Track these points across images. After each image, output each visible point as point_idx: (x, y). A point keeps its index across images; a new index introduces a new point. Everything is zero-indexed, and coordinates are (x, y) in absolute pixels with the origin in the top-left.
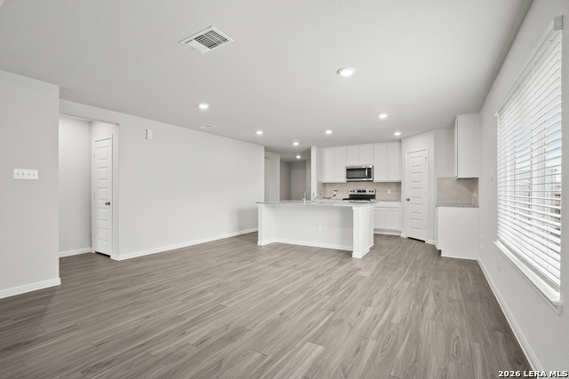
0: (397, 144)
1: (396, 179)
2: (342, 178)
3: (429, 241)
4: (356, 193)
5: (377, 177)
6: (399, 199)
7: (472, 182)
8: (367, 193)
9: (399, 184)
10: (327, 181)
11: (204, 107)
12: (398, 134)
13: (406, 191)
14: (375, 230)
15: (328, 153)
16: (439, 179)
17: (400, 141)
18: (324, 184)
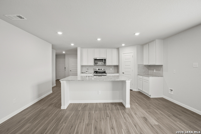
1: (116, 64)
2: (92, 63)
4: (97, 70)
9: (118, 66)
12: (123, 45)
17: (118, 48)
18: (82, 66)
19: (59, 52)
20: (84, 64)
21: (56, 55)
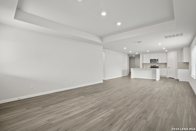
0: (166, 53)
1: (165, 62)
2: (149, 62)
3: (175, 78)
4: (153, 66)
5: (160, 62)
6: (166, 67)
7: (188, 63)
8: (156, 66)
9: (166, 64)
10: (144, 63)
11: (125, 48)
12: (166, 51)
13: (168, 65)
14: (160, 76)
15: (145, 55)
16: (179, 63)
17: (167, 52)
18: (143, 64)
19: (131, 56)
20: (144, 62)
21: (130, 58)
